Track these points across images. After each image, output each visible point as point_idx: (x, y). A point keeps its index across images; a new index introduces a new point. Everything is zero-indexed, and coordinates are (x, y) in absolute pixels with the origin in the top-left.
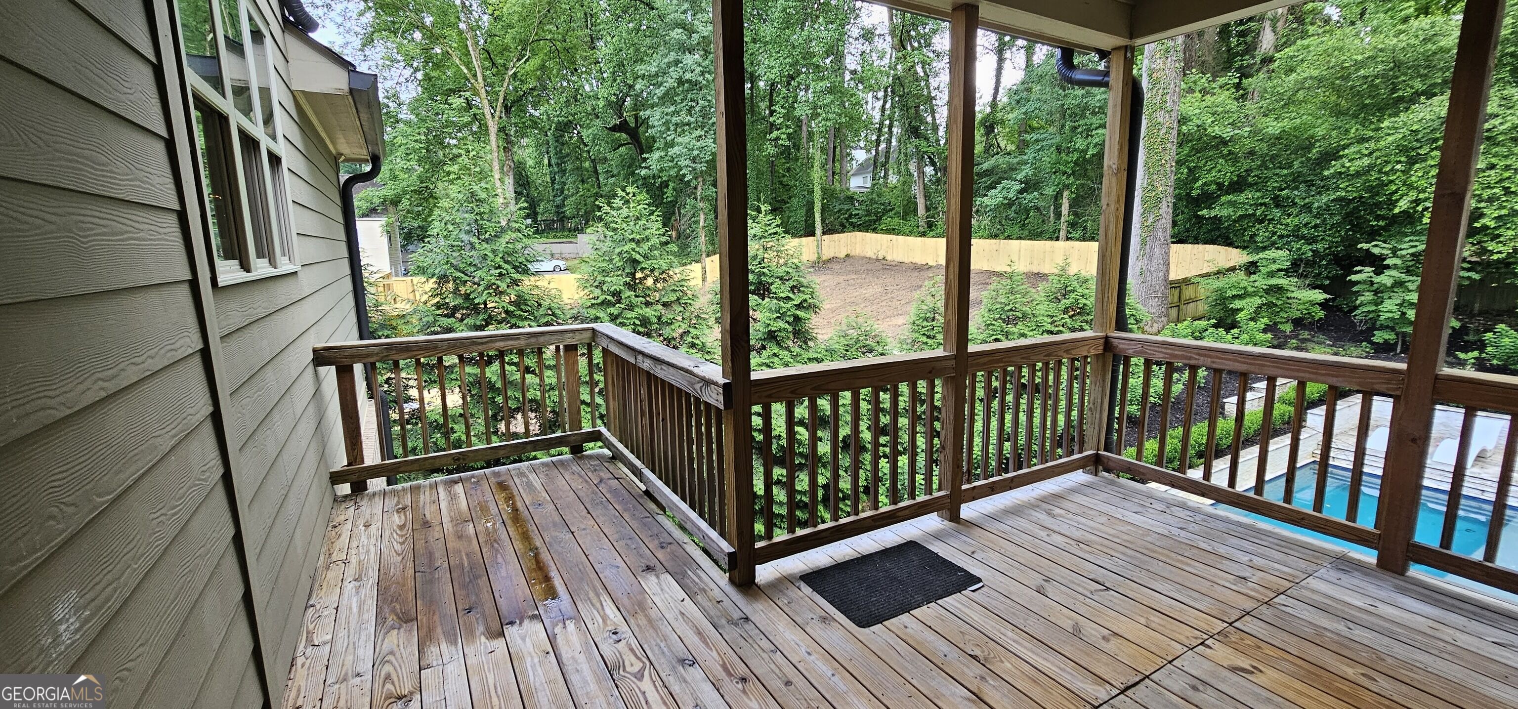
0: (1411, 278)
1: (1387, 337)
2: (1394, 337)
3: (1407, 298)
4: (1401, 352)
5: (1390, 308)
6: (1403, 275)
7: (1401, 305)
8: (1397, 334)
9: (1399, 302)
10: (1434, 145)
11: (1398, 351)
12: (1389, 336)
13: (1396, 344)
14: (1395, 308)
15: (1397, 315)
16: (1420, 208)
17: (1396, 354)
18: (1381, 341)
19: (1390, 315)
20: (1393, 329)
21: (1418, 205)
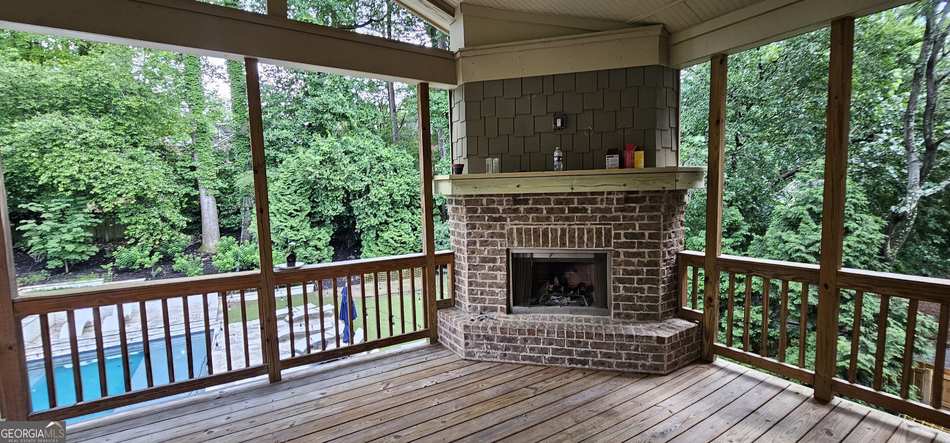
0: (62, 225)
1: (56, 264)
2: (62, 263)
3: (63, 238)
4: (69, 272)
5: (53, 245)
6: (56, 224)
7: (60, 243)
8: (63, 261)
9: (58, 241)
10: (54, 144)
11: (67, 271)
12: (59, 263)
13: (64, 267)
14: (57, 245)
15: (59, 249)
16: (55, 182)
17: (66, 274)
18: (54, 267)
19: (55, 250)
20: (59, 258)
21: (54, 180)
